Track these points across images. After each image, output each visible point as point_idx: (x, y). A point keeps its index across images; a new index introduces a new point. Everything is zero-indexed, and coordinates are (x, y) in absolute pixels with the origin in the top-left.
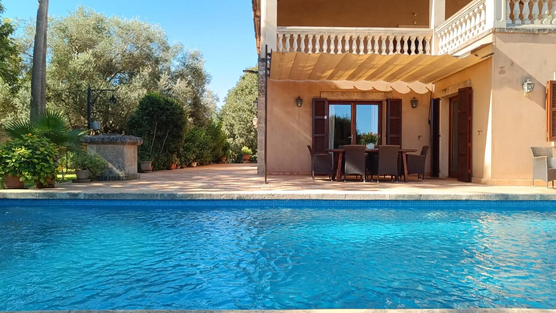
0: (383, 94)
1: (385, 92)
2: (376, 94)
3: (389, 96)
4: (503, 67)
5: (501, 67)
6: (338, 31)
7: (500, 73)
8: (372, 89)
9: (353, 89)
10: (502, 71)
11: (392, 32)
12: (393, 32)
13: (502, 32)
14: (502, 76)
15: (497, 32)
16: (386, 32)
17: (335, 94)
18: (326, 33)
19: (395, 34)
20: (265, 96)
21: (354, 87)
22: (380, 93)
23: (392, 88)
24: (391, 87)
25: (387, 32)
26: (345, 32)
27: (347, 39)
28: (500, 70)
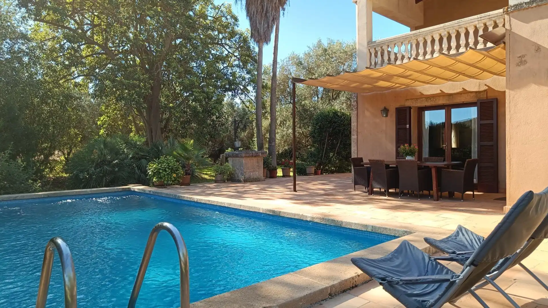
0: (474, 94)
1: (476, 92)
2: (466, 95)
3: (482, 96)
4: (523, 56)
5: (520, 57)
6: (424, 33)
7: (518, 65)
8: (461, 90)
9: (440, 93)
10: (521, 62)
11: (488, 17)
12: (490, 17)
13: (519, 10)
14: (522, 67)
15: (512, 12)
16: (480, 19)
17: (419, 100)
18: (413, 37)
19: (494, 19)
20: (356, 110)
21: (441, 90)
22: (470, 94)
23: (488, 86)
24: (486, 85)
25: (482, 19)
26: (432, 31)
27: (437, 39)
28: (518, 60)
